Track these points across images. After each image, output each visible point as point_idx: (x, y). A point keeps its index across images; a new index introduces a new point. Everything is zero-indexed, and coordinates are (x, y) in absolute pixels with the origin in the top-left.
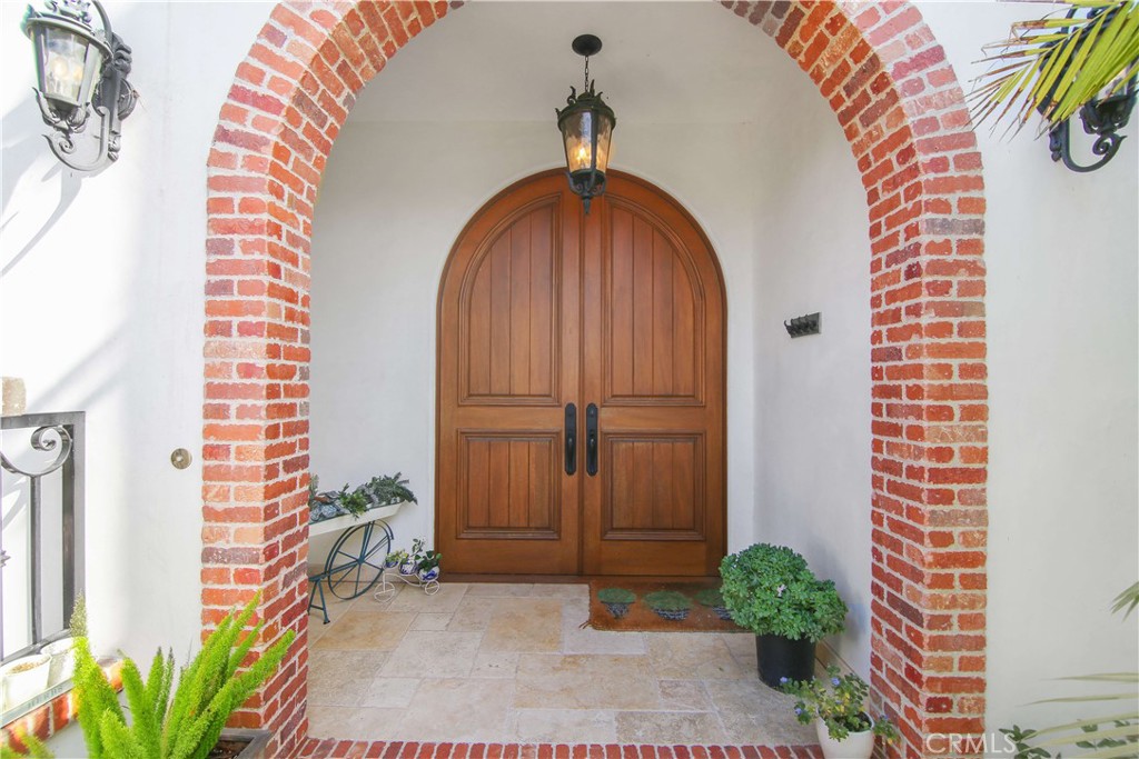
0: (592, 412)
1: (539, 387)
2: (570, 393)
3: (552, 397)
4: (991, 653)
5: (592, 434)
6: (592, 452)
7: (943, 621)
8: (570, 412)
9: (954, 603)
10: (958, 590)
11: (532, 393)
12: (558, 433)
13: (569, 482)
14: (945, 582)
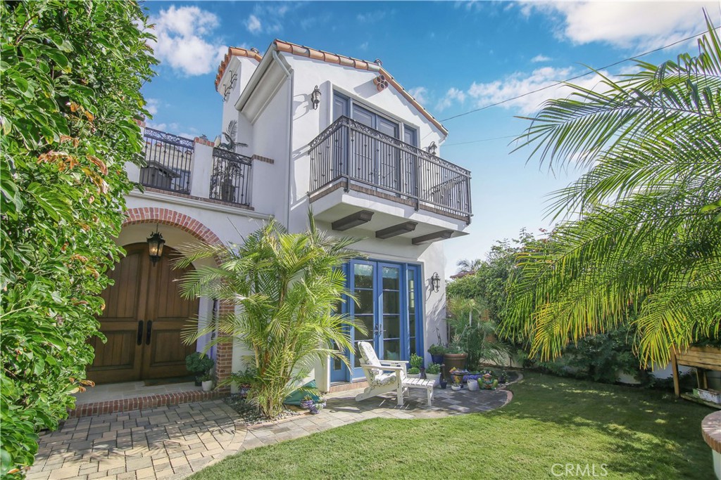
0: (150, 323)
1: (128, 314)
2: (141, 316)
3: (134, 318)
4: (233, 361)
5: (149, 330)
6: (149, 337)
7: (224, 356)
8: (141, 323)
9: (226, 352)
10: (227, 350)
11: (126, 316)
12: (135, 331)
13: (139, 348)
14: (225, 349)
